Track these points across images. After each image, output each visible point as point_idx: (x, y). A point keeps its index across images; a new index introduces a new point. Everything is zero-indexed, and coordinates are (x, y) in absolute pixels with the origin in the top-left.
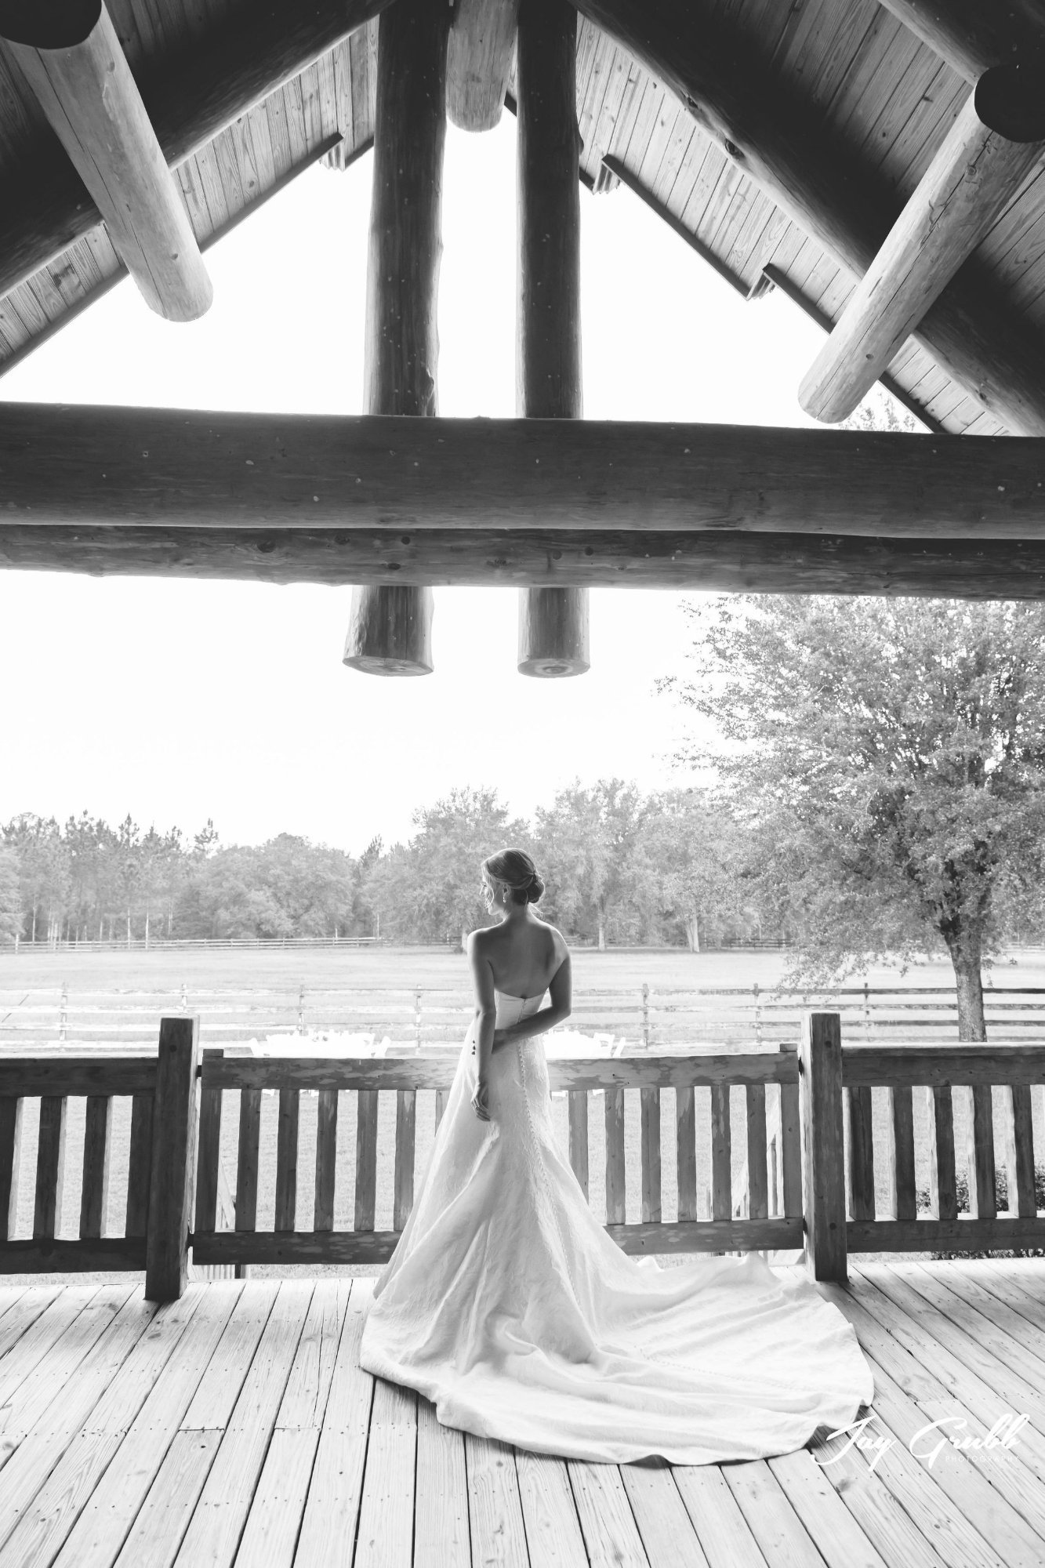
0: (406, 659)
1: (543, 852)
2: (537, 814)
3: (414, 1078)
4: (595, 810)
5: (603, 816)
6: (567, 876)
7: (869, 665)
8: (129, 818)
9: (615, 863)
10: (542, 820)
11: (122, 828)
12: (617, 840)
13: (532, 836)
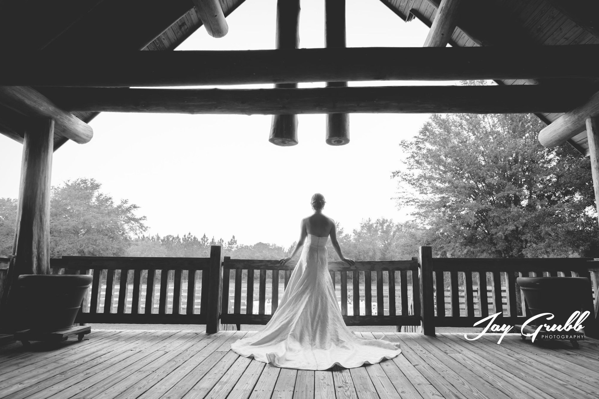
0: (288, 138)
1: (356, 247)
2: (354, 233)
3: (290, 267)
4: (376, 231)
5: (379, 233)
6: (365, 256)
7: (473, 162)
8: (205, 235)
9: (384, 251)
10: (356, 235)
11: (202, 239)
12: (385, 243)
13: (352, 241)
